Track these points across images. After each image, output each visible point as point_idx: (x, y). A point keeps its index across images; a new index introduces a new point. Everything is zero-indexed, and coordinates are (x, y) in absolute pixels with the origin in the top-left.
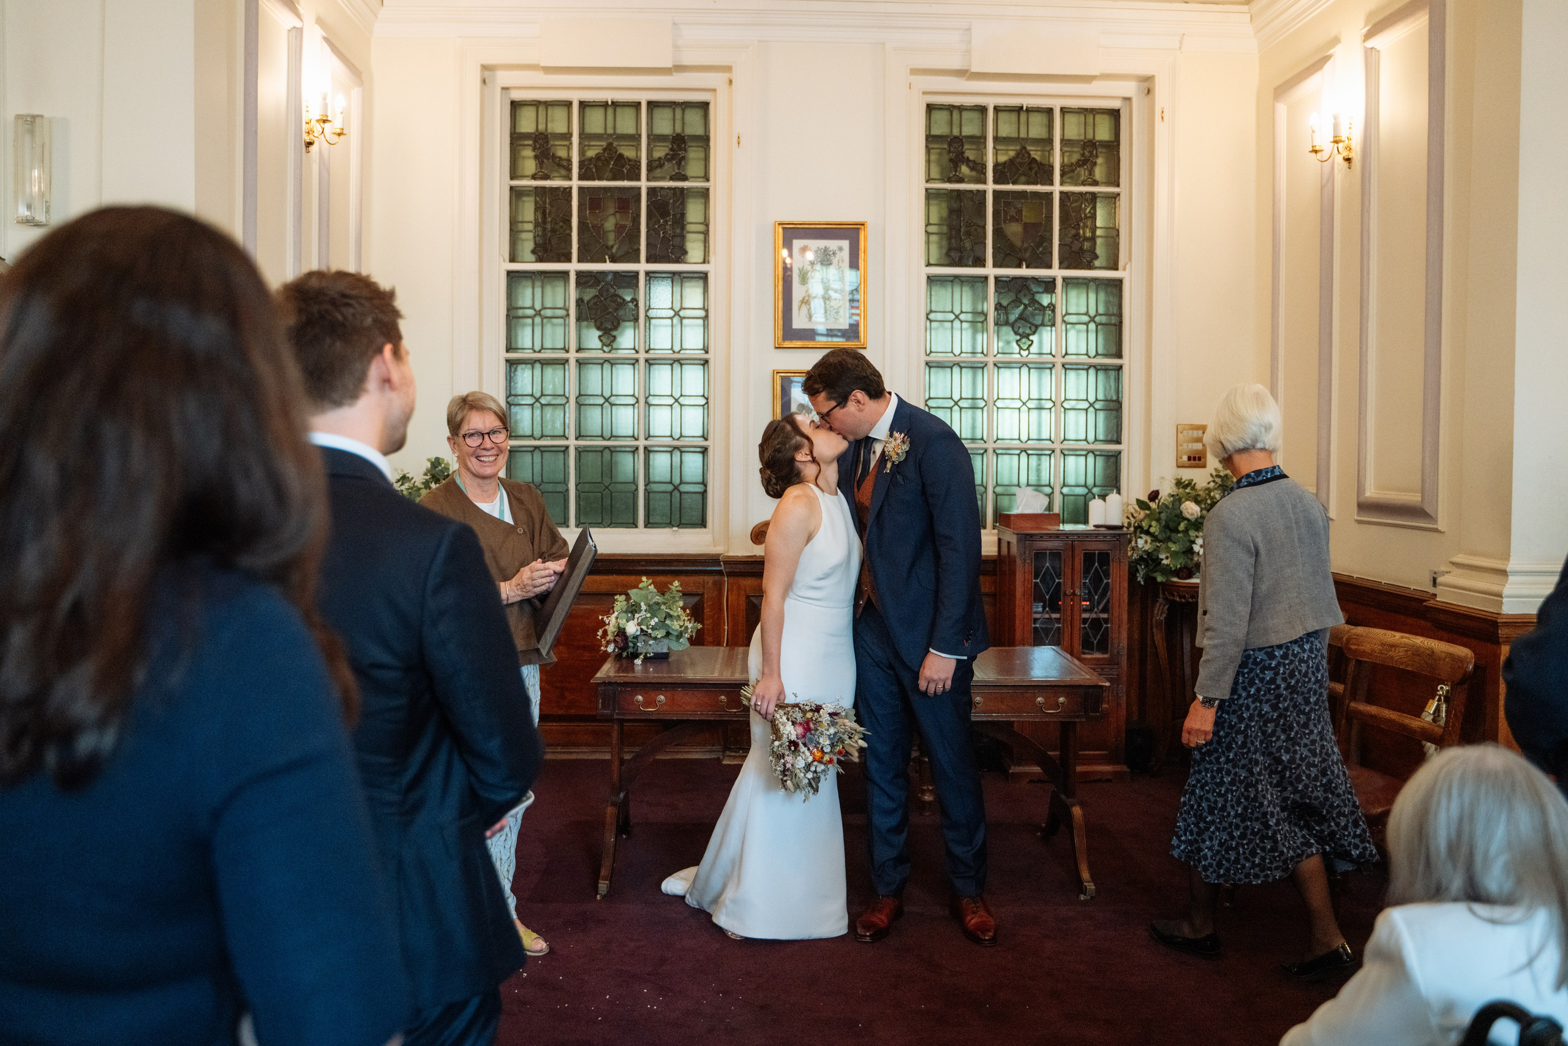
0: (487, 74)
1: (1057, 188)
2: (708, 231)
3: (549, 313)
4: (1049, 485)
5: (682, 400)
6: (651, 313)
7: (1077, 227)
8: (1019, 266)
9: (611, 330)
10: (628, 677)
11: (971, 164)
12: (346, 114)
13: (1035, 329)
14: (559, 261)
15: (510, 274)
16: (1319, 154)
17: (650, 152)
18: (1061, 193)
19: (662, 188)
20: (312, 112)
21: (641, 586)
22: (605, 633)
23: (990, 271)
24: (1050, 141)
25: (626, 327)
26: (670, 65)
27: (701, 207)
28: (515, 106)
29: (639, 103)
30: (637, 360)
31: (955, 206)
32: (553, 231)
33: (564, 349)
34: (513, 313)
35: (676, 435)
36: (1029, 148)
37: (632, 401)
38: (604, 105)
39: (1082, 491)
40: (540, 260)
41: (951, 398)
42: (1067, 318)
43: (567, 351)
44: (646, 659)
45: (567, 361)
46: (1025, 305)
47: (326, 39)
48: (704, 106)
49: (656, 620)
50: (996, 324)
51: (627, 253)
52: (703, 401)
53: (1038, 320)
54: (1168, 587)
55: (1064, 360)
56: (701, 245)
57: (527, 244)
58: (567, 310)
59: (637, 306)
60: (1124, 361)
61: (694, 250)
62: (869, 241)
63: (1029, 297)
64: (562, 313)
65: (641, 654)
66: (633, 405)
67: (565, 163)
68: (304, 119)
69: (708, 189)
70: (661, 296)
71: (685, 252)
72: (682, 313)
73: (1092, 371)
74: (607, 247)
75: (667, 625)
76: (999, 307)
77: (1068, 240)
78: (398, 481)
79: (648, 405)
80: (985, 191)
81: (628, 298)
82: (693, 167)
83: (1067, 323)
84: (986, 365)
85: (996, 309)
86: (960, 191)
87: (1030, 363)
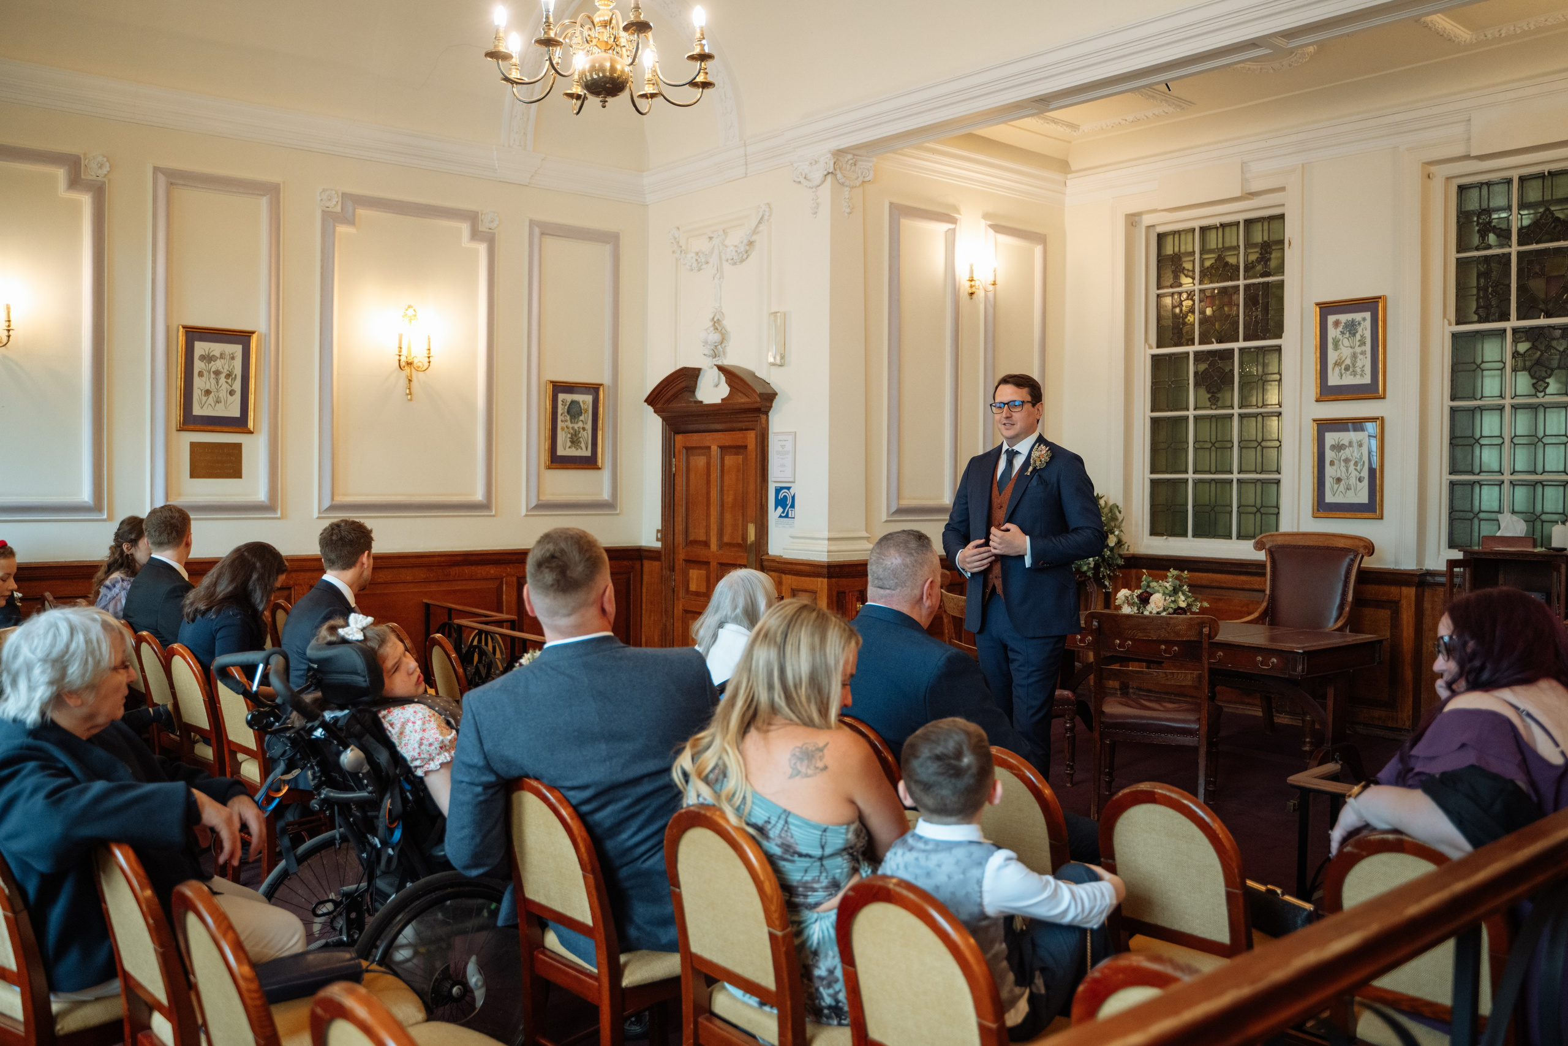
8: (1537, 317)
11: (1498, 232)
13: (1550, 372)
15: (1153, 356)
17: (1246, 257)
23: (1512, 323)
26: (1242, 194)
31: (1486, 269)
35: (1259, 470)
36: (1553, 209)
41: (1473, 437)
46: (1542, 351)
47: (991, 226)
48: (1283, 217)
50: (1514, 370)
52: (1278, 444)
53: (1553, 364)
63: (1542, 343)
66: (1230, 448)
69: (1283, 282)
71: (1270, 331)
76: (1516, 354)
80: (1510, 253)
82: (1275, 266)
84: (1504, 407)
85: (1513, 357)
86: (1486, 257)
87: (1546, 403)
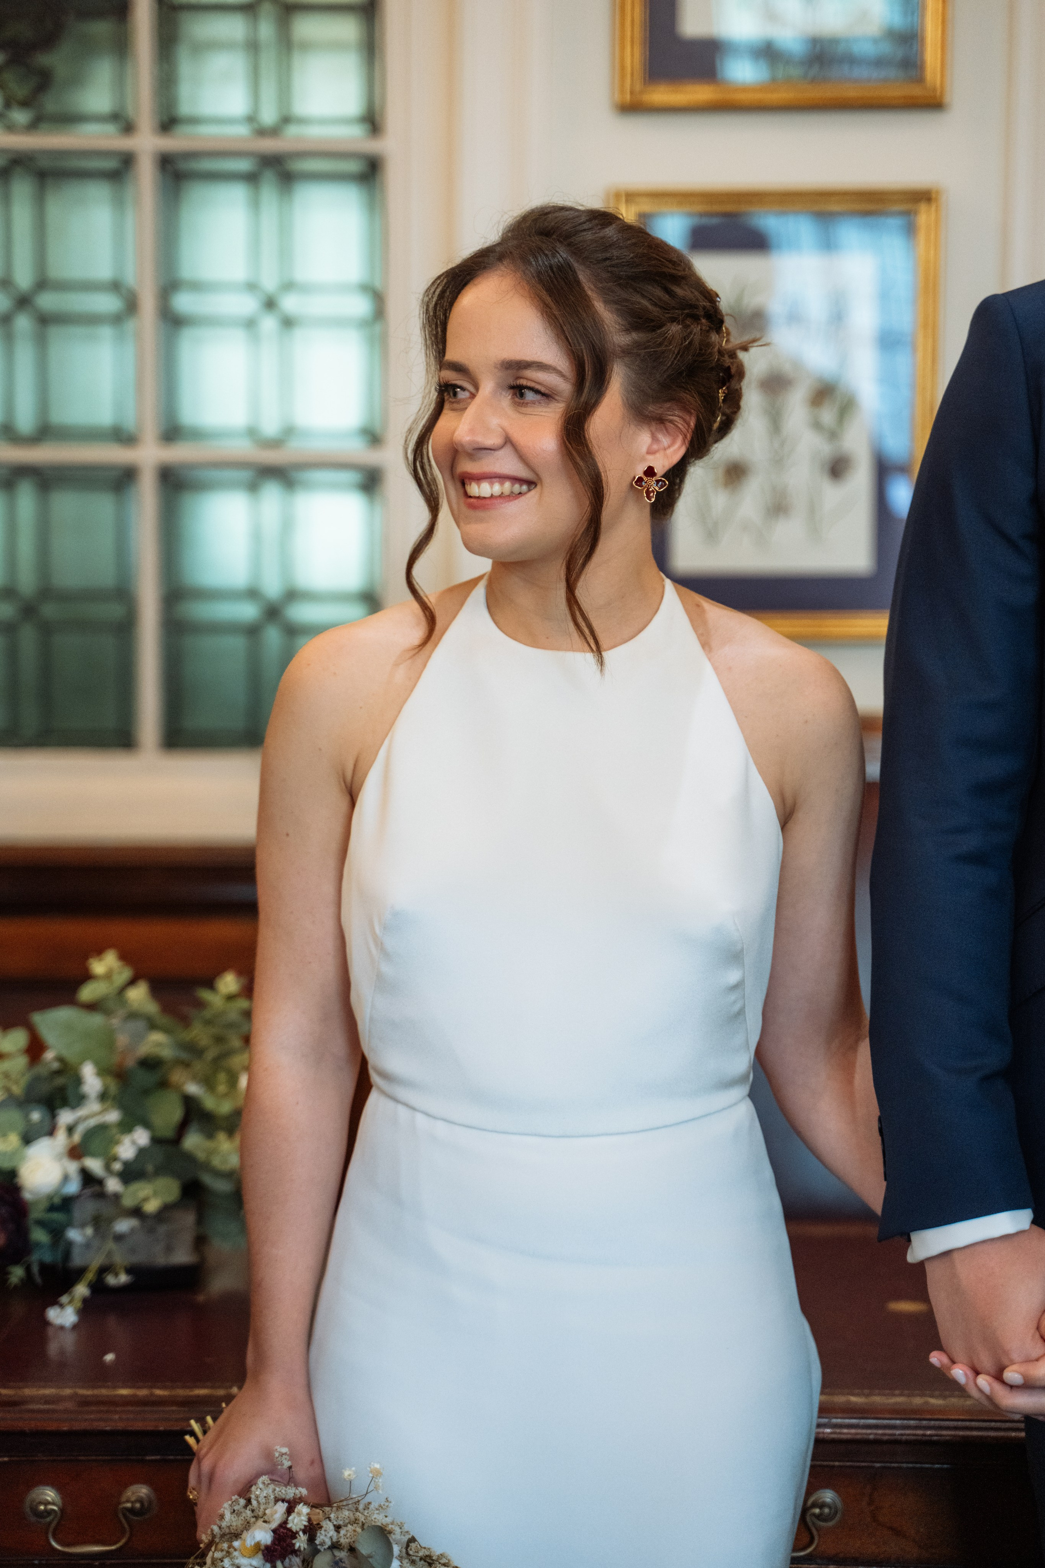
5: (290, 303)
9: (34, 48)
21: (87, 993)
30: (127, 160)
35: (272, 426)
37: (107, 303)
44: (99, 1301)
49: (141, 1137)
52: (363, 306)
65: (78, 1274)
66: (119, 319)
75: (190, 1158)
79: (171, 318)
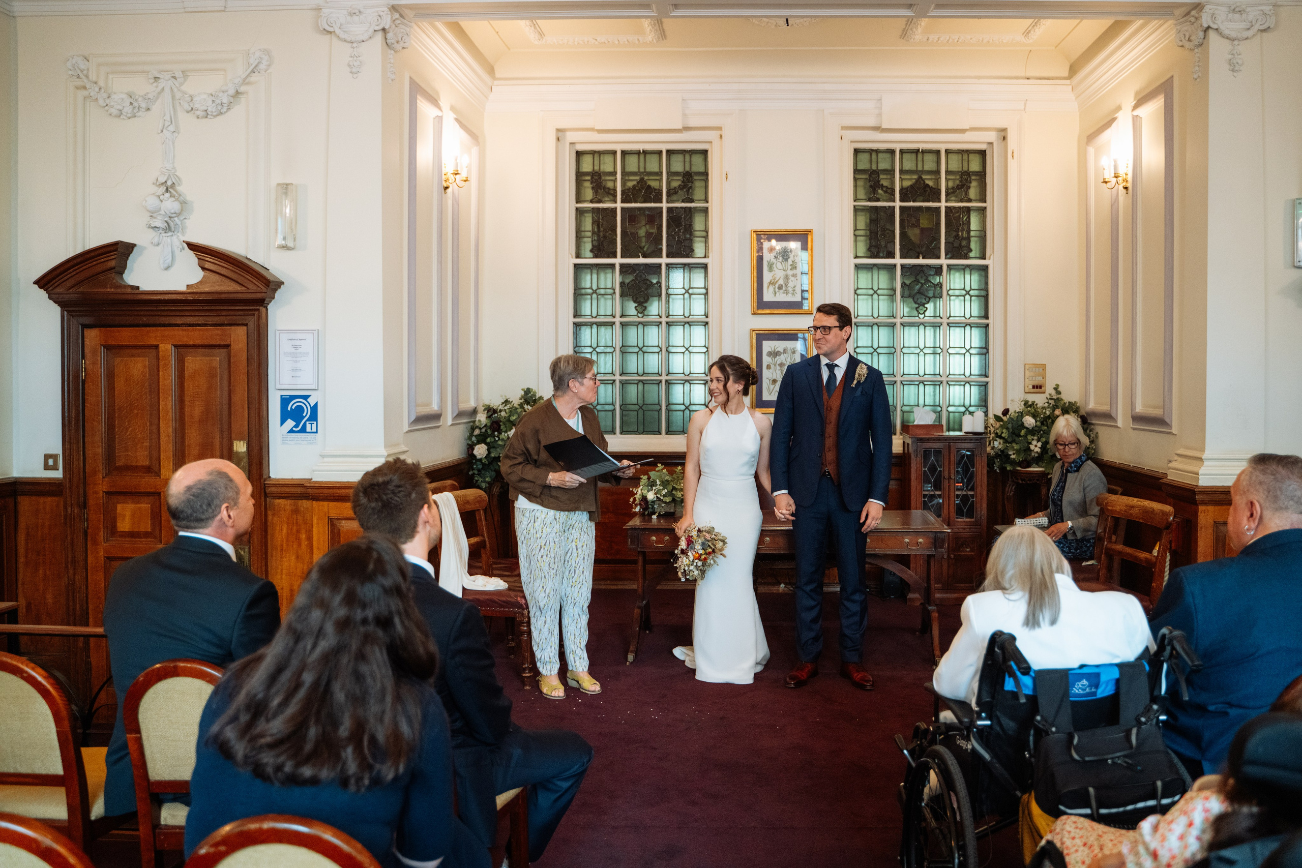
0: (560, 134)
1: (943, 204)
2: (707, 236)
3: (602, 291)
4: (939, 406)
5: (691, 349)
6: (671, 291)
7: (957, 230)
8: (918, 257)
9: (643, 302)
10: (649, 526)
11: (885, 189)
12: (469, 167)
13: (929, 300)
14: (608, 257)
15: (575, 265)
16: (1108, 184)
17: (668, 183)
18: (946, 207)
19: (677, 208)
20: (448, 169)
21: (658, 470)
22: (635, 500)
23: (898, 261)
24: (938, 172)
25: (653, 301)
26: (681, 127)
27: (703, 218)
28: (579, 154)
29: (661, 151)
30: (661, 323)
31: (874, 217)
32: (605, 237)
33: (612, 315)
34: (578, 292)
35: (687, 372)
36: (924, 177)
37: (657, 350)
38: (638, 153)
39: (962, 409)
40: (596, 256)
41: (872, 347)
42: (951, 292)
43: (614, 317)
44: (659, 516)
45: (614, 323)
46: (922, 283)
47: (457, 120)
48: (705, 153)
49: (666, 490)
50: (902, 297)
51: (654, 251)
52: (705, 350)
53: (931, 294)
54: (1015, 473)
55: (948, 321)
56: (703, 244)
57: (588, 246)
58: (614, 290)
59: (660, 286)
60: (990, 321)
61: (699, 248)
62: (815, 240)
63: (925, 278)
64: (611, 291)
65: (656, 512)
66: (658, 353)
67: (612, 192)
68: (444, 172)
69: (707, 208)
70: (677, 279)
71: (692, 250)
72: (690, 291)
73: (968, 328)
74: (640, 247)
75: (674, 495)
76: (903, 285)
77: (951, 239)
78: (503, 404)
79: (669, 352)
80: (894, 207)
81: (655, 281)
82: (698, 193)
83: (950, 296)
84: (895, 324)
85: (902, 286)
86: (876, 207)
87: (926, 323)
